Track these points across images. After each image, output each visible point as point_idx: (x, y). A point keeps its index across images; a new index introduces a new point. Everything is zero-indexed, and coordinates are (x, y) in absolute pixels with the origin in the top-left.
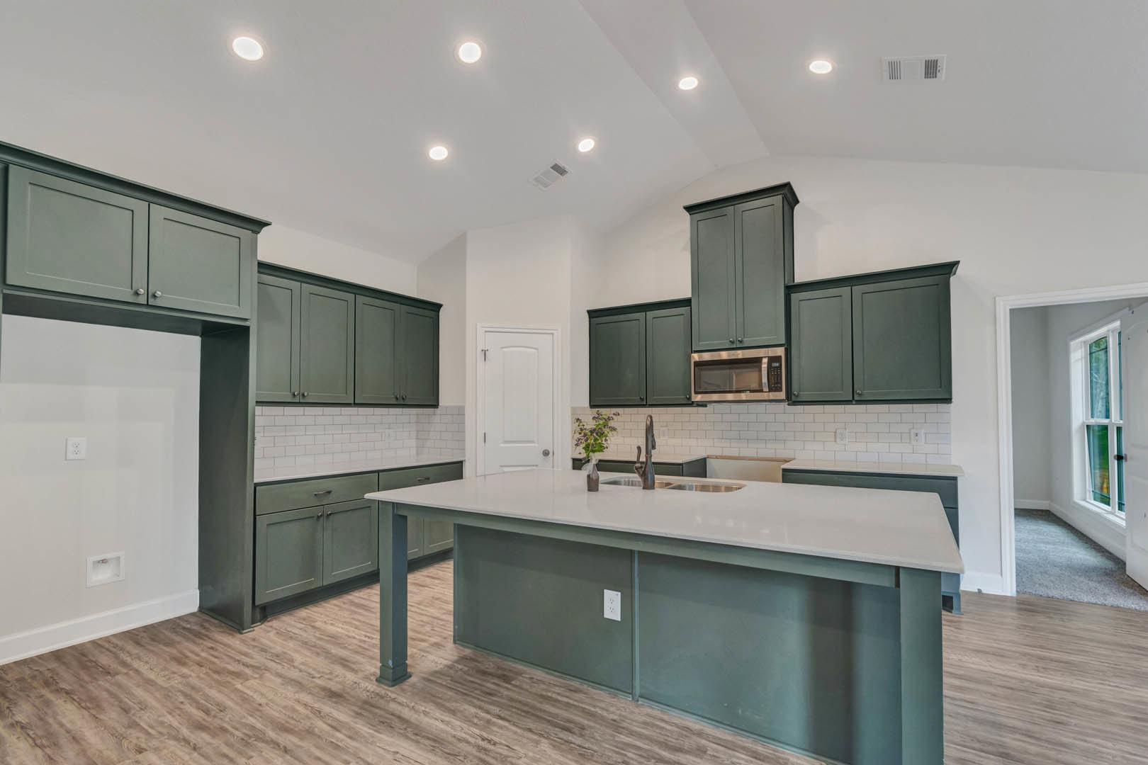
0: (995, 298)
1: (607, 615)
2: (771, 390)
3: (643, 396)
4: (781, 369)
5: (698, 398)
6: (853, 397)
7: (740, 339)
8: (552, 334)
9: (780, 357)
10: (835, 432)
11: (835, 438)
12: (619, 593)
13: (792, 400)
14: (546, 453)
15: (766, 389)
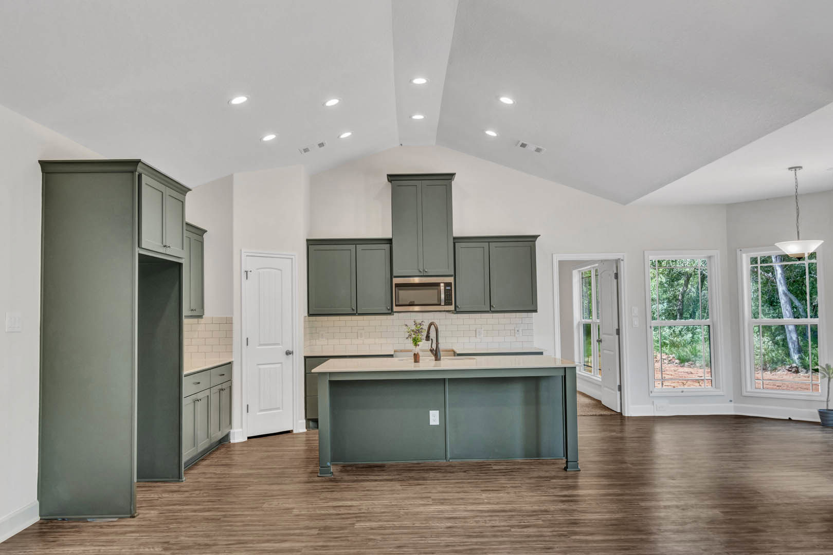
0: (552, 254)
1: (432, 423)
2: (446, 304)
3: (354, 308)
4: (451, 291)
5: (395, 309)
6: (490, 309)
7: (426, 270)
8: (292, 259)
9: (451, 283)
10: (476, 331)
11: (476, 335)
12: (438, 411)
13: (456, 311)
14: (288, 353)
15: (443, 303)
